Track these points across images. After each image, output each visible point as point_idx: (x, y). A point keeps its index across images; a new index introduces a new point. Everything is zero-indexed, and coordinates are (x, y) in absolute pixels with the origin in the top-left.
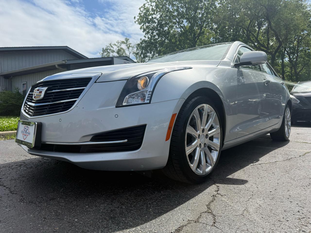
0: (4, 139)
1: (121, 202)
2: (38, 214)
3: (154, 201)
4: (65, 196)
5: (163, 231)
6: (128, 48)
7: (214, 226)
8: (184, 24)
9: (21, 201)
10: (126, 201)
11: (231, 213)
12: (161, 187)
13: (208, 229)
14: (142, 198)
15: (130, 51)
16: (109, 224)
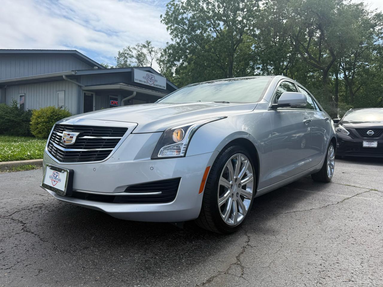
0: (8, 171)
1: (154, 253)
2: (76, 264)
3: (185, 252)
4: (97, 245)
5: (196, 281)
6: (150, 53)
7: (242, 277)
8: (220, 28)
9: (55, 249)
10: (159, 251)
11: (258, 265)
12: (192, 237)
13: (237, 280)
14: (174, 249)
15: (152, 56)
16: (146, 274)
